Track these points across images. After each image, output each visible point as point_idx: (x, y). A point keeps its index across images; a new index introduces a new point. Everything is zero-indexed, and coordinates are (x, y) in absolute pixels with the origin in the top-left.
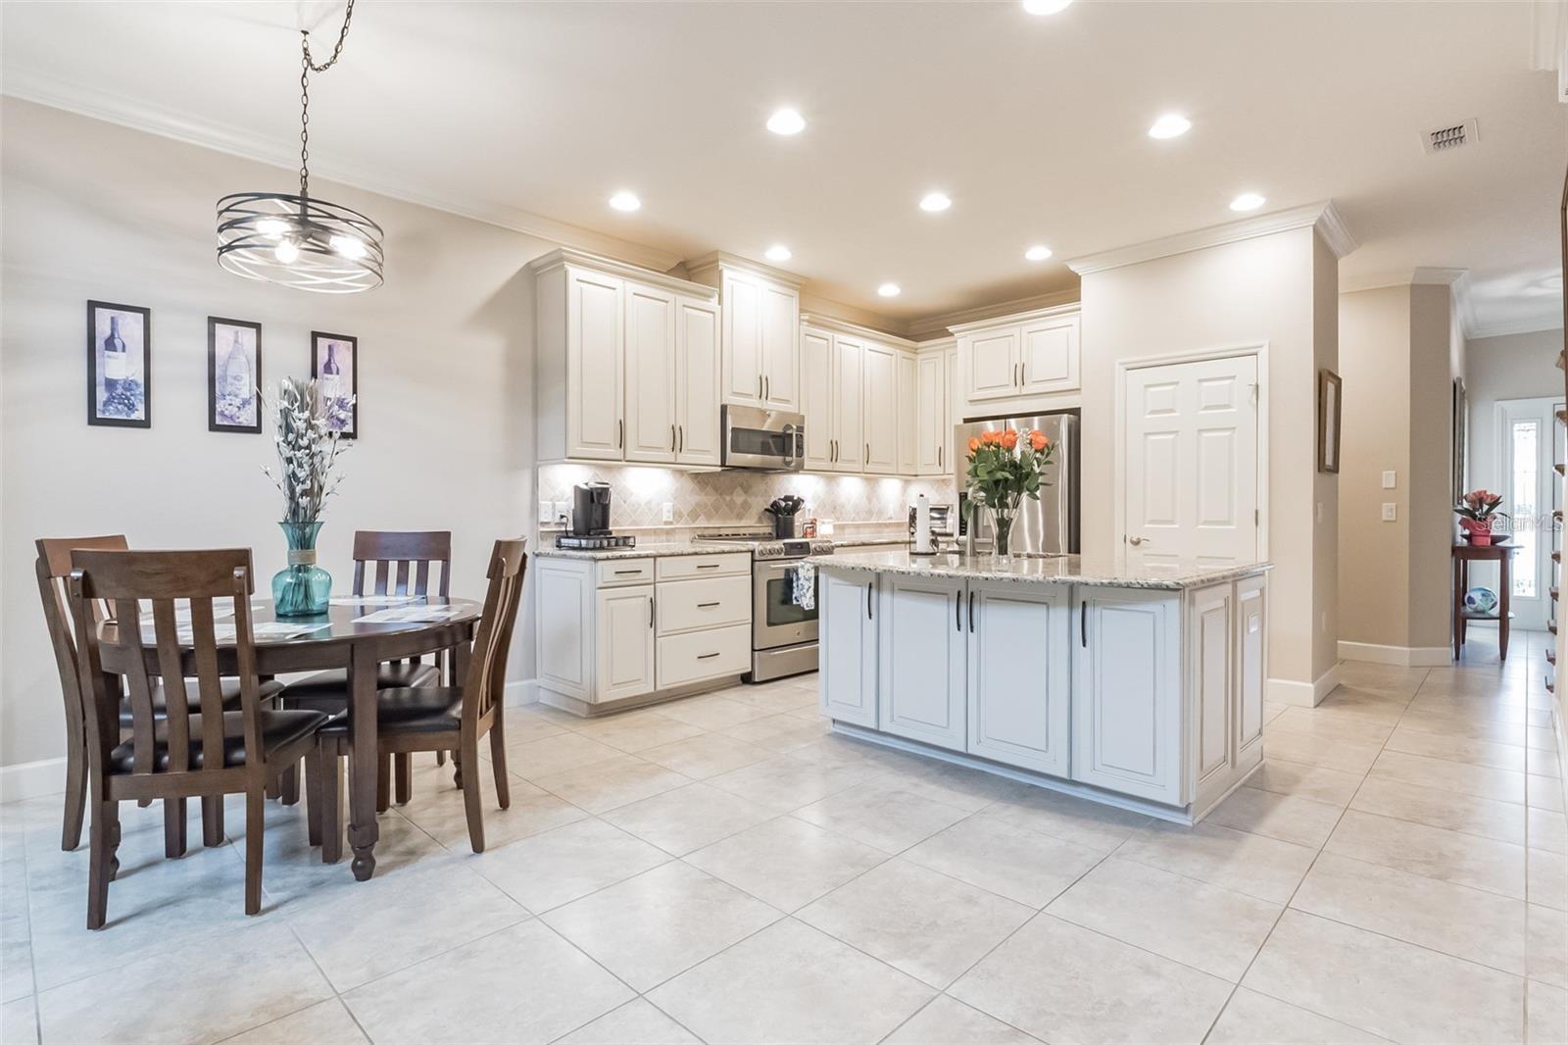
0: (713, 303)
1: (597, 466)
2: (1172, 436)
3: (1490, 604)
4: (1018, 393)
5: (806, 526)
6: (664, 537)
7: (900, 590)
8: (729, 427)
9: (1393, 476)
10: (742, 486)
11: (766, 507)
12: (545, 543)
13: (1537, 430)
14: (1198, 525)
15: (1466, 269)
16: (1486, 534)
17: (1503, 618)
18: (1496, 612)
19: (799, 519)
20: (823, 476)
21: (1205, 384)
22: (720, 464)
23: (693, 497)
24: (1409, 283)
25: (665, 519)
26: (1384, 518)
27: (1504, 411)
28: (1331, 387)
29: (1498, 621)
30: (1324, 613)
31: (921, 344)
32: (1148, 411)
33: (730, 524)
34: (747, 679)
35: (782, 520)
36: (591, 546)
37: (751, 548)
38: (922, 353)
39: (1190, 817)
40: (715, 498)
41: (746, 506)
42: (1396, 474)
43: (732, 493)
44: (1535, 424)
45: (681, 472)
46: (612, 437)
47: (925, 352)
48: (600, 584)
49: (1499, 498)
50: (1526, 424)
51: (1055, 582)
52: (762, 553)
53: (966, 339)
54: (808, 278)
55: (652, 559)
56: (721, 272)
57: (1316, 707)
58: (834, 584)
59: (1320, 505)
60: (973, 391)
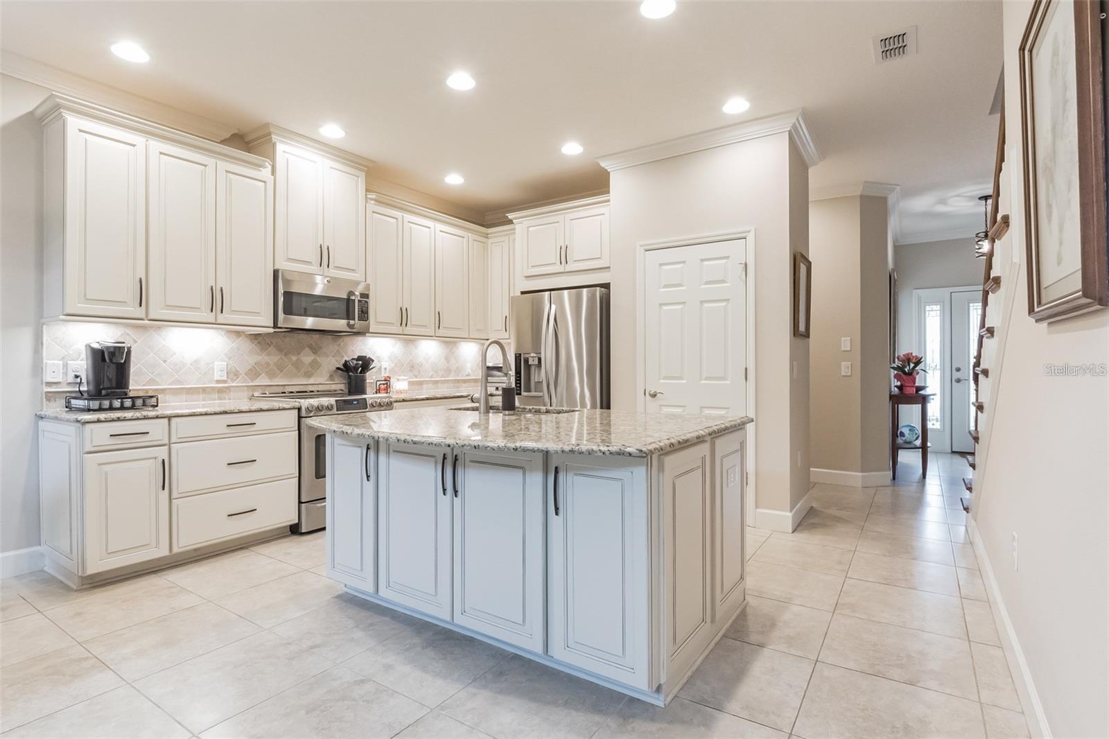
0: (266, 173)
1: (127, 325)
2: (680, 307)
3: (915, 437)
4: (562, 270)
5: (379, 383)
6: (216, 396)
7: (394, 451)
8: (281, 291)
9: (849, 342)
10: (311, 347)
11: (338, 366)
12: (53, 404)
13: (940, 310)
14: (701, 380)
15: (898, 185)
16: (912, 385)
17: (924, 448)
18: (918, 443)
19: (371, 377)
20: (400, 339)
21: (706, 263)
22: (272, 326)
23: (250, 356)
24: (859, 193)
25: (216, 377)
26: (843, 374)
27: (919, 298)
28: (803, 268)
29: (921, 450)
30: (799, 453)
31: (490, 230)
32: (662, 286)
33: (299, 382)
34: (295, 530)
35: (353, 378)
36: (97, 407)
37: (297, 405)
38: (491, 238)
39: (662, 697)
40: (279, 357)
41: (315, 365)
42: (851, 340)
43: (299, 354)
44: (938, 306)
45: (238, 333)
46: (131, 294)
47: (496, 237)
48: (88, 448)
49: (921, 359)
50: (934, 306)
51: (516, 449)
52: (308, 410)
53: (524, 224)
54: (375, 162)
55: (166, 420)
56: (274, 145)
57: (793, 532)
58: (339, 444)
59: (795, 363)
60: (528, 269)
